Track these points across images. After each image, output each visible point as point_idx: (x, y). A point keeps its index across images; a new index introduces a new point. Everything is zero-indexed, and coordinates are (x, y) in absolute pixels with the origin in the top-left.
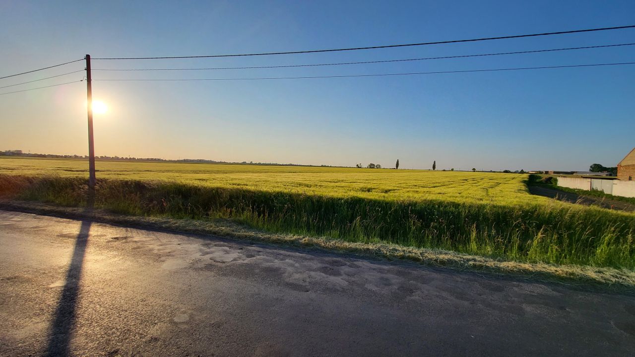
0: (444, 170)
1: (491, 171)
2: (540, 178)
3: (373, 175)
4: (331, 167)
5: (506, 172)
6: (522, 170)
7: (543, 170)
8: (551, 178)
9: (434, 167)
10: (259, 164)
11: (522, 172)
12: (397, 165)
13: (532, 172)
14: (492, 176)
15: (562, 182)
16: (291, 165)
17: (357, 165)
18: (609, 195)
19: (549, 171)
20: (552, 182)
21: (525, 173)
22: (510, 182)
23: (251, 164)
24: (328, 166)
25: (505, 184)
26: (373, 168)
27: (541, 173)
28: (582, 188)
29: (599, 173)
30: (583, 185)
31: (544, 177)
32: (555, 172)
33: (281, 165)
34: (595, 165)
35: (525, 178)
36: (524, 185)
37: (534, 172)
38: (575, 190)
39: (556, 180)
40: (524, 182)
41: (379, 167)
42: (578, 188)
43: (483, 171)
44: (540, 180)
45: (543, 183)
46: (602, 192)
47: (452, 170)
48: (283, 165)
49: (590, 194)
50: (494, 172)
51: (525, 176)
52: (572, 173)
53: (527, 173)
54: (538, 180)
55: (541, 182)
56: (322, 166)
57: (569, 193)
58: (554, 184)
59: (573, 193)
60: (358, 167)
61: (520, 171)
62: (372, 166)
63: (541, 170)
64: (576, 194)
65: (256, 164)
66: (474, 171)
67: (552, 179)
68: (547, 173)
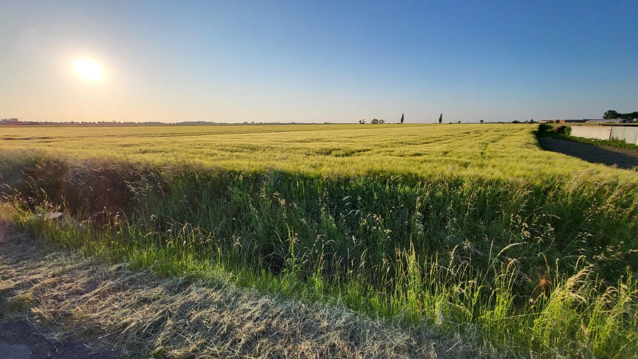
0: (450, 123)
1: (500, 123)
2: (551, 127)
3: (377, 130)
4: (334, 124)
5: (515, 122)
6: (532, 120)
7: (554, 119)
8: (564, 127)
9: (440, 120)
10: (261, 124)
11: (532, 122)
12: (402, 120)
13: (541, 122)
14: (498, 127)
15: (577, 132)
16: (293, 124)
17: (360, 121)
18: (632, 144)
19: (561, 120)
20: (565, 131)
21: (535, 122)
22: (517, 133)
23: (253, 124)
24: (331, 124)
25: (512, 136)
26: (376, 124)
27: (551, 122)
28: (599, 138)
29: (613, 120)
30: (601, 134)
31: (556, 126)
32: (566, 121)
33: (283, 124)
34: (610, 111)
35: (535, 128)
36: (534, 137)
37: (544, 122)
38: (591, 139)
39: (570, 129)
40: (534, 132)
41: (382, 122)
42: (594, 138)
43: (491, 123)
44: (551, 130)
45: (554, 133)
46: (623, 142)
47: (459, 122)
48: (285, 124)
49: (609, 145)
50: (503, 123)
51: (535, 127)
52: (584, 121)
53: (537, 123)
54: (548, 130)
55: (552, 132)
56: (325, 123)
57: (585, 144)
58: (567, 133)
59: (589, 144)
60: (362, 123)
61: (529, 121)
62: (375, 122)
63: (552, 119)
64: (593, 144)
65: (257, 124)
66: (482, 123)
67: (566, 129)
68: (558, 122)
